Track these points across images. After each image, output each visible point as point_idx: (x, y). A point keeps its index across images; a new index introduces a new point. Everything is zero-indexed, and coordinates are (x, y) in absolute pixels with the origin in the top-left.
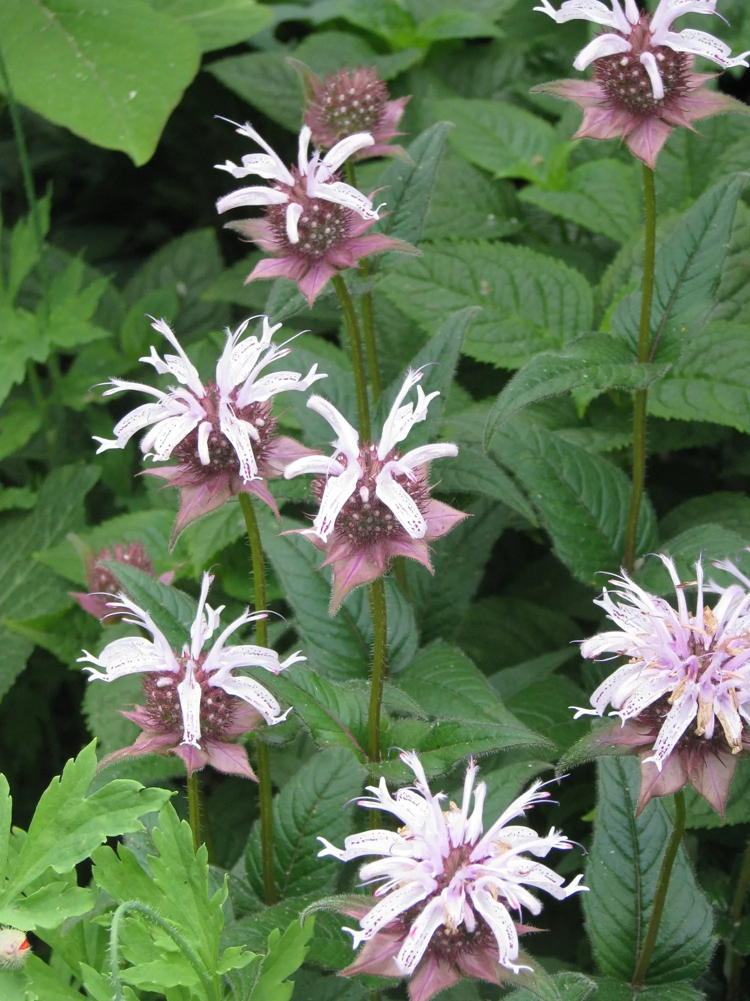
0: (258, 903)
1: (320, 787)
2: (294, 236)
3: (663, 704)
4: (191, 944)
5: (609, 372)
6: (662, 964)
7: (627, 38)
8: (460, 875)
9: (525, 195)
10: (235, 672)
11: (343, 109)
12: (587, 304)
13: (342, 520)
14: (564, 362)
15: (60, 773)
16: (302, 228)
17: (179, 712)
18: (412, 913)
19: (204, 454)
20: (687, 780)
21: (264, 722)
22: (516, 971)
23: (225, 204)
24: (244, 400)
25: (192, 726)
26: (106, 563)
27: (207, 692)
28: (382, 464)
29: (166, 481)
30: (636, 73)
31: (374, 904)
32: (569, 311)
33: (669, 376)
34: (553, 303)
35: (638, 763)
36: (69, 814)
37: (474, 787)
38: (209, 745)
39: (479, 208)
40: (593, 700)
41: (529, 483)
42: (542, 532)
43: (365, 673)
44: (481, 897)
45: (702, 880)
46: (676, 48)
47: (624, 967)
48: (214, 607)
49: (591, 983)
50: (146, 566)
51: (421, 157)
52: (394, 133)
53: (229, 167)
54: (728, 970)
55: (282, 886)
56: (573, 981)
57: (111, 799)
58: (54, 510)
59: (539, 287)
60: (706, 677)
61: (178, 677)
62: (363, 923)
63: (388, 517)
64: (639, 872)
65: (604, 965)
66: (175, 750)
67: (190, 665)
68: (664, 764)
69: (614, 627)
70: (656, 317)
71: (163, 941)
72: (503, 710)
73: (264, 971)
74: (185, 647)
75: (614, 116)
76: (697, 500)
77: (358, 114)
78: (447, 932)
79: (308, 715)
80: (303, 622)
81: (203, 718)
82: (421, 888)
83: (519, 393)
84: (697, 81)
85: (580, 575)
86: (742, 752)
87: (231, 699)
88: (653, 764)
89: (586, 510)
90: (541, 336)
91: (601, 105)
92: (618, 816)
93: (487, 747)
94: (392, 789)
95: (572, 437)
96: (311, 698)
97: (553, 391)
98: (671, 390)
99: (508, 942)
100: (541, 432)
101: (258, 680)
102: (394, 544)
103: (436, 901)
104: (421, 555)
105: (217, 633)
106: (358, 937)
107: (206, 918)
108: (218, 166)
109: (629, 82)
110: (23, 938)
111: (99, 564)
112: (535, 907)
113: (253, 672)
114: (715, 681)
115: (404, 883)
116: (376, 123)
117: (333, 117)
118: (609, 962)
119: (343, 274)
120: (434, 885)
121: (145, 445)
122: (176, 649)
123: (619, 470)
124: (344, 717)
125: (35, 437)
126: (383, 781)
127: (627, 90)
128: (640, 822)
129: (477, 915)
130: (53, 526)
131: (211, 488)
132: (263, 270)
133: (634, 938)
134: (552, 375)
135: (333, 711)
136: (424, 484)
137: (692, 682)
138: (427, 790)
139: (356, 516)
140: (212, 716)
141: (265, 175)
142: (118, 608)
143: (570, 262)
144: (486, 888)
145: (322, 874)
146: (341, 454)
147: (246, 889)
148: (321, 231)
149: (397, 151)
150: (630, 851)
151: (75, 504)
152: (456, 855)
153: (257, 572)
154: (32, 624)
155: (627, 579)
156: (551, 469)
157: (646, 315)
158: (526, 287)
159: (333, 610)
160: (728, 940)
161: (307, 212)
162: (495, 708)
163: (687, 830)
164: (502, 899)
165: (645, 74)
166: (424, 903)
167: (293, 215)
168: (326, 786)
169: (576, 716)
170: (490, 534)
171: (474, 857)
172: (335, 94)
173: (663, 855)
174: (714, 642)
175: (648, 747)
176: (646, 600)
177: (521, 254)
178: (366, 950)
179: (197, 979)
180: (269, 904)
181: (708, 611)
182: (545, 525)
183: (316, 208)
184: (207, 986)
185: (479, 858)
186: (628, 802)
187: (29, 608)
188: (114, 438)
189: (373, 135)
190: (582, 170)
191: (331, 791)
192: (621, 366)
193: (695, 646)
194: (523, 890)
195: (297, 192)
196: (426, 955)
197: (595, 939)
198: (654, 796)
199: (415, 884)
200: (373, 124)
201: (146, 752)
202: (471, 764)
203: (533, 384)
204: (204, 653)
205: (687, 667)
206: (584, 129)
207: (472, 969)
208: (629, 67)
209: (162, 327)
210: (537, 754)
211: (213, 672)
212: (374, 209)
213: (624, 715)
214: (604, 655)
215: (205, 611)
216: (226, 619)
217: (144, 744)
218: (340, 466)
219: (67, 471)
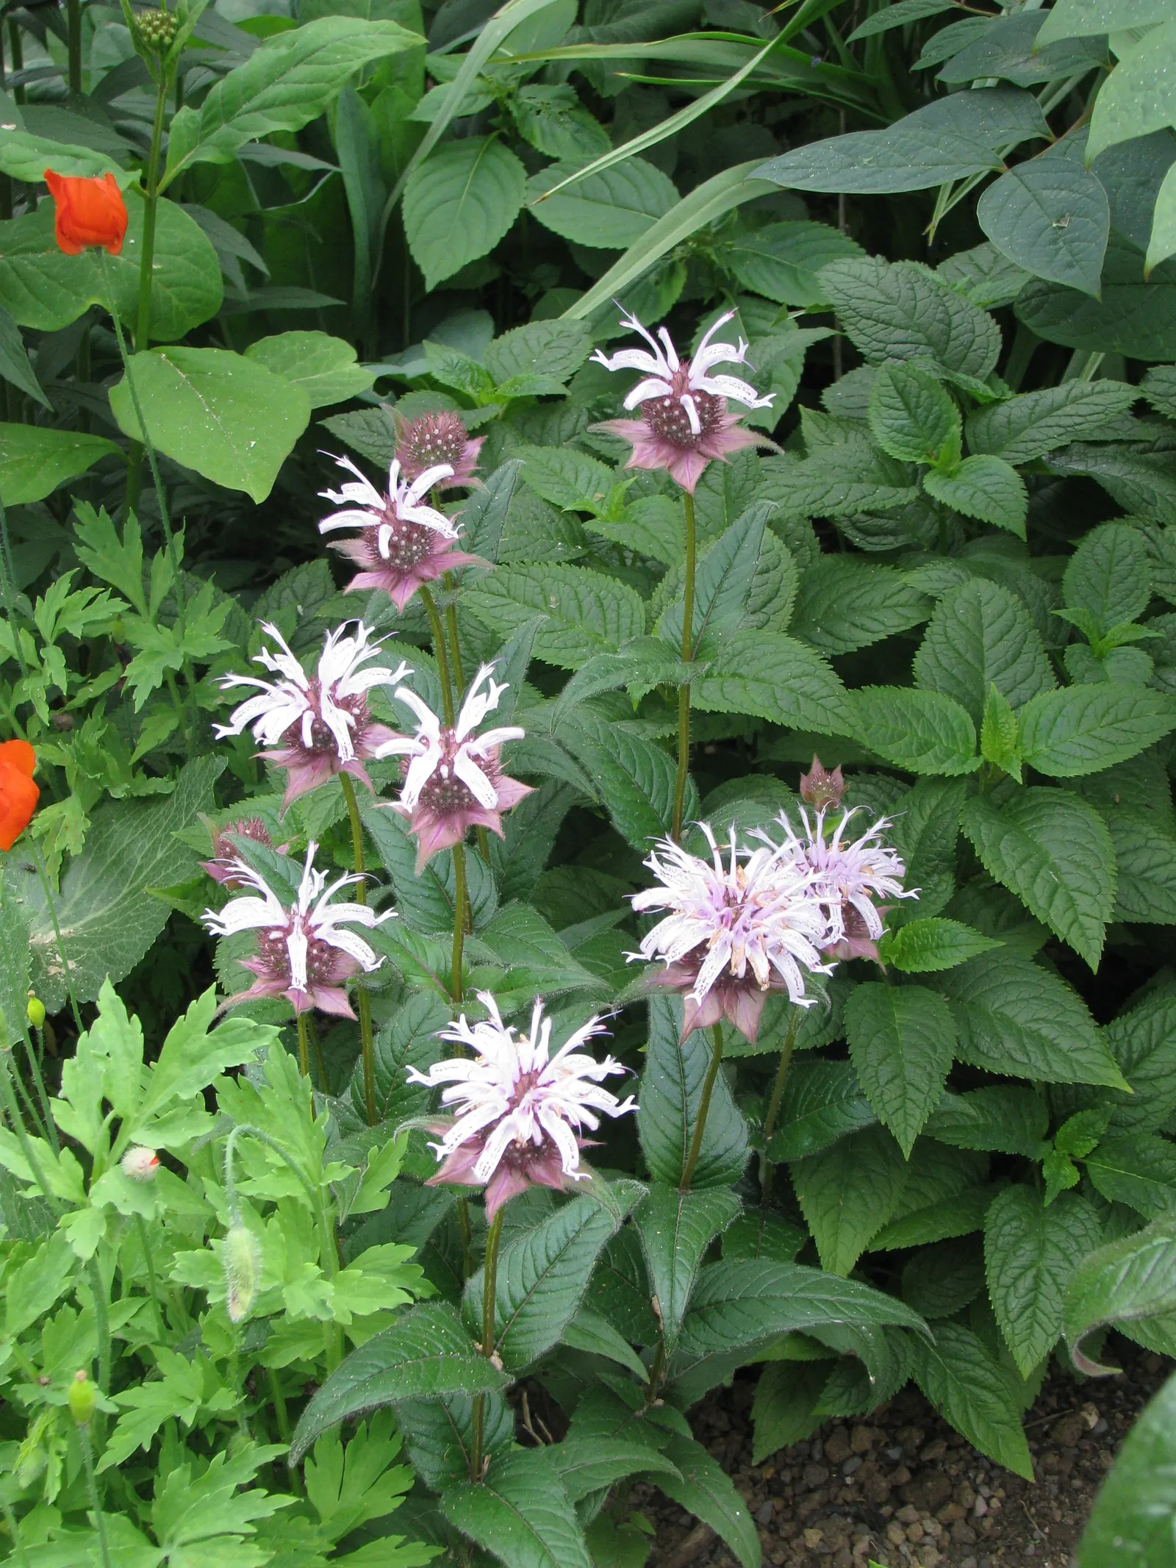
0: (362, 1125)
1: (414, 1026)
2: (385, 552)
3: (702, 948)
4: (297, 1160)
5: (657, 670)
6: (705, 1172)
7: (670, 383)
8: (528, 1098)
9: (588, 526)
10: (337, 926)
11: (429, 447)
12: (640, 615)
13: (425, 794)
14: (619, 661)
15: (184, 1012)
16: (393, 546)
17: (288, 961)
18: (488, 1130)
19: (307, 739)
20: (724, 1014)
21: (363, 970)
22: (577, 1179)
23: (326, 525)
24: (342, 692)
25: (299, 974)
26: (229, 836)
27: (313, 943)
28: (460, 745)
29: (276, 762)
30: (677, 413)
31: (454, 1123)
32: (625, 621)
33: (709, 675)
34: (611, 615)
35: (682, 1000)
36: (193, 1048)
37: (541, 1021)
38: (315, 989)
39: (549, 536)
40: (643, 946)
41: (590, 766)
42: (603, 809)
43: (450, 928)
44: (546, 1115)
45: (739, 1099)
46: (711, 391)
47: (672, 1175)
48: (319, 871)
49: (643, 1188)
50: (265, 839)
51: (497, 489)
52: (473, 468)
53: (330, 494)
54: (762, 1176)
55: (382, 1110)
56: (629, 1187)
57: (229, 1035)
58: (189, 796)
59: (599, 601)
60: (738, 926)
61: (288, 931)
62: (445, 1139)
63: (465, 791)
64: (685, 1094)
65: (655, 1173)
66: (284, 993)
67: (297, 920)
68: (704, 999)
69: (659, 884)
70: (697, 623)
71: (273, 1158)
72: (570, 958)
73: (364, 1183)
74: (294, 906)
75: (659, 450)
76: (734, 781)
77: (441, 451)
78: (518, 1146)
79: (400, 962)
80: (399, 887)
81: (309, 966)
82: (495, 1108)
83: (581, 687)
84: (727, 420)
85: (634, 843)
86: (770, 989)
87: (333, 950)
88: (694, 1000)
89: (640, 789)
90: (601, 643)
91: (647, 441)
92: (667, 1046)
93: (553, 989)
94: (471, 1024)
95: (628, 727)
96: (403, 949)
97: (608, 685)
98: (711, 687)
99: (570, 1154)
100: (601, 723)
101: (357, 933)
102: (471, 814)
103: (507, 1119)
104: (494, 823)
105: (321, 893)
106: (441, 1151)
107: (311, 1138)
108: (320, 494)
109: (672, 420)
110: (153, 1155)
111: (223, 836)
112: (594, 1123)
113: (353, 926)
114: (746, 929)
115: (480, 1104)
116: (458, 459)
117: (420, 454)
118: (660, 1170)
119: (429, 585)
120: (506, 1106)
121: (257, 731)
122: (286, 907)
123: (667, 755)
124: (431, 964)
125: (175, 734)
126: (463, 1017)
127: (670, 427)
128: (685, 1051)
129: (544, 1131)
130: (188, 809)
131: (314, 768)
132: (359, 582)
133: (681, 1150)
134: (608, 672)
135: (421, 959)
136: (496, 762)
137: (727, 930)
138: (500, 1025)
139: (437, 790)
140: (317, 964)
141: (361, 501)
142: (236, 873)
143: (625, 581)
144: (550, 1108)
145: (416, 1099)
146: (423, 737)
147: (352, 1113)
148: (408, 548)
149: (475, 483)
150: (677, 1077)
151: (206, 789)
152: (526, 1080)
153: (357, 842)
154: (170, 892)
155: (671, 843)
156: (609, 754)
157: (688, 620)
158: (588, 601)
159: (419, 870)
160: (761, 1152)
161: (397, 531)
162: (563, 957)
163: (726, 1059)
164: (565, 1117)
165: (684, 414)
166: (498, 1121)
167: (385, 534)
168: (419, 1025)
169: (628, 960)
170: (559, 811)
171: (541, 1081)
172: (422, 433)
173: (705, 1079)
174: (745, 896)
175: (689, 986)
176: (688, 861)
177: (584, 573)
178: (448, 1162)
179: (304, 1190)
180: (369, 1125)
181: (740, 869)
182: (604, 801)
183: (404, 529)
184: (313, 1197)
185: (545, 1082)
186: (675, 1035)
187: (167, 877)
188: (231, 725)
189: (455, 467)
190: (635, 504)
191: (424, 1028)
192: (668, 665)
193: (729, 900)
194: (583, 1109)
195: (388, 515)
196: (500, 1166)
197: (647, 1152)
198: (696, 1027)
199: (490, 1105)
200: (455, 458)
201: (260, 996)
202: (538, 1001)
203: (592, 679)
204: (311, 909)
205: (722, 917)
206: (633, 460)
207: (539, 1176)
208: (671, 407)
209: (271, 630)
210: (599, 995)
211: (318, 926)
212: (454, 529)
213: (669, 959)
214: (652, 907)
215: (311, 874)
216: (329, 880)
217: (259, 989)
218: (424, 748)
219: (200, 761)
